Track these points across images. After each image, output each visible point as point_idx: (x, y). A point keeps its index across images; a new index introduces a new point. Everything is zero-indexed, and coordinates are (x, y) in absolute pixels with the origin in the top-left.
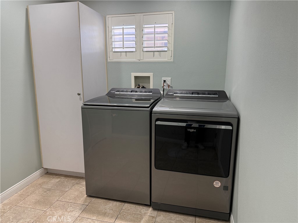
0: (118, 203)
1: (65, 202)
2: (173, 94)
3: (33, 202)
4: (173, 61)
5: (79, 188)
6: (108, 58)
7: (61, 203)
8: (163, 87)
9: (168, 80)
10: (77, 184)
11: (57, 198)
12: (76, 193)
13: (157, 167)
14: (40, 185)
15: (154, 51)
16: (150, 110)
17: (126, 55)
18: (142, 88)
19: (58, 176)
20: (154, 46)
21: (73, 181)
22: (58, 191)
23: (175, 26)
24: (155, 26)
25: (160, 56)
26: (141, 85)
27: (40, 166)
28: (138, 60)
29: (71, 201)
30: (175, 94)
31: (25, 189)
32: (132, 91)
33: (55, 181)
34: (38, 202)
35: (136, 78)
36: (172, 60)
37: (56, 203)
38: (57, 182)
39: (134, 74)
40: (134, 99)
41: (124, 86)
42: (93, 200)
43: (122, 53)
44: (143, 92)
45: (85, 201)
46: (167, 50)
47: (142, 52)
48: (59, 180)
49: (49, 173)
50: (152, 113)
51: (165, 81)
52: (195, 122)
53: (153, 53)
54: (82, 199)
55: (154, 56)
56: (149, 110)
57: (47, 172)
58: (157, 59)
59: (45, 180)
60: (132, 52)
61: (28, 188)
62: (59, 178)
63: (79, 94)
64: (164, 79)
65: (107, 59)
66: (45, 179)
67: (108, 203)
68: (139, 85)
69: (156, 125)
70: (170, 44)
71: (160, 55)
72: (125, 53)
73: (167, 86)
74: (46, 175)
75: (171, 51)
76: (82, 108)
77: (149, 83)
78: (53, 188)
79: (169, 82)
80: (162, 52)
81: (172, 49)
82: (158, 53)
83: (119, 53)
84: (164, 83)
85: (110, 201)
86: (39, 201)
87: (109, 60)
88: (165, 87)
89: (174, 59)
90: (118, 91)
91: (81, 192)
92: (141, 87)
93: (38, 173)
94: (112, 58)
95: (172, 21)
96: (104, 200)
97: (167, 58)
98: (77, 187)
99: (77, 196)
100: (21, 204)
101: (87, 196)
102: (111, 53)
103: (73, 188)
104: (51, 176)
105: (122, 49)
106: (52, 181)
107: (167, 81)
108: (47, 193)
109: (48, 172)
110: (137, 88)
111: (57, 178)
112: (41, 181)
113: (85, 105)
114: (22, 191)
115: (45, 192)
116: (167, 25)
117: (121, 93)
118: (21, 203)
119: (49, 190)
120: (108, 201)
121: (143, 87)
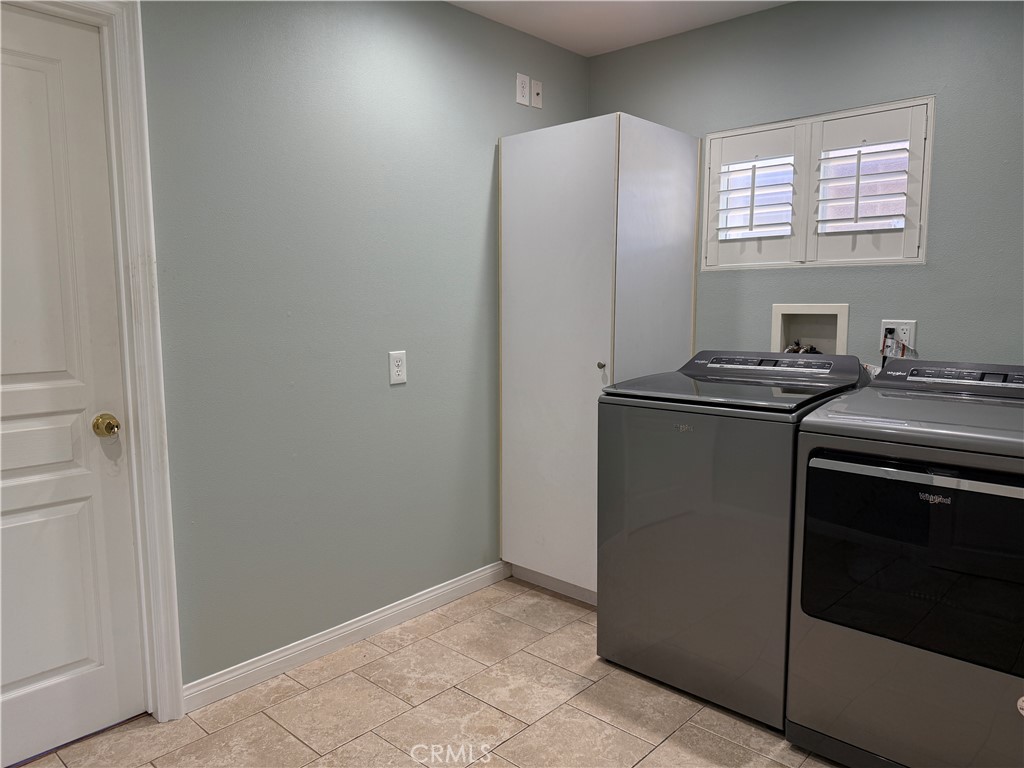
0: (683, 701)
1: (541, 661)
2: (906, 377)
3: (465, 639)
4: (924, 263)
5: (583, 633)
6: (703, 260)
7: (530, 659)
8: (882, 351)
9: (905, 327)
10: (580, 621)
11: (523, 645)
12: (572, 645)
13: (809, 608)
14: (487, 602)
15: (855, 233)
16: (795, 420)
17: (759, 250)
18: (806, 352)
19: (534, 592)
20: (853, 216)
21: (572, 613)
22: (529, 629)
23: (935, 147)
24: (859, 152)
25: (878, 248)
26: (806, 343)
27: (495, 554)
28: (798, 264)
29: (555, 661)
30: (912, 375)
31: (452, 604)
32: (762, 361)
33: (526, 600)
34: (475, 643)
35: (789, 320)
36: (922, 259)
37: (517, 655)
38: (530, 606)
39: (781, 308)
40: (779, 389)
41: (749, 345)
42: (615, 672)
43: (747, 243)
44: (799, 366)
45: (592, 671)
46: (903, 226)
47: (812, 238)
48: (536, 600)
49: (514, 578)
50: (801, 429)
51: (890, 331)
52: (953, 472)
53: (851, 237)
54: (584, 663)
55: (854, 248)
56: (791, 420)
57: (509, 575)
58: (866, 256)
59: (502, 594)
60: (781, 237)
61: (460, 603)
62: (538, 596)
63: (601, 366)
64: (888, 323)
65: (697, 265)
66: (503, 592)
67: (654, 692)
68: (797, 344)
69: (809, 468)
70: (917, 205)
71: (877, 245)
72: (755, 243)
73: (898, 347)
74: (506, 582)
75: (918, 230)
76: (601, 403)
77: (834, 337)
78: (517, 618)
79: (906, 336)
80: (883, 235)
81: (924, 223)
82: (870, 236)
83: (738, 244)
84: (886, 337)
85: (661, 690)
86: (478, 640)
87: (703, 268)
88: (889, 353)
89: (927, 255)
90: (718, 361)
91: (587, 645)
92: (802, 350)
93: (486, 571)
94: (715, 260)
95: (924, 131)
96: (645, 682)
97: (903, 253)
98: (577, 629)
99: (574, 651)
100: (439, 638)
101: (599, 660)
102: (712, 246)
103: (568, 629)
104: (519, 587)
105: (747, 231)
106: (518, 600)
107: (899, 332)
108: (501, 627)
109: (512, 576)
110: (788, 352)
111: (533, 596)
112: (493, 593)
113: (608, 394)
114: (446, 608)
115: (497, 622)
116: (906, 145)
117: (726, 366)
118: (439, 634)
119: (507, 620)
120: (655, 686)
121: (812, 350)
